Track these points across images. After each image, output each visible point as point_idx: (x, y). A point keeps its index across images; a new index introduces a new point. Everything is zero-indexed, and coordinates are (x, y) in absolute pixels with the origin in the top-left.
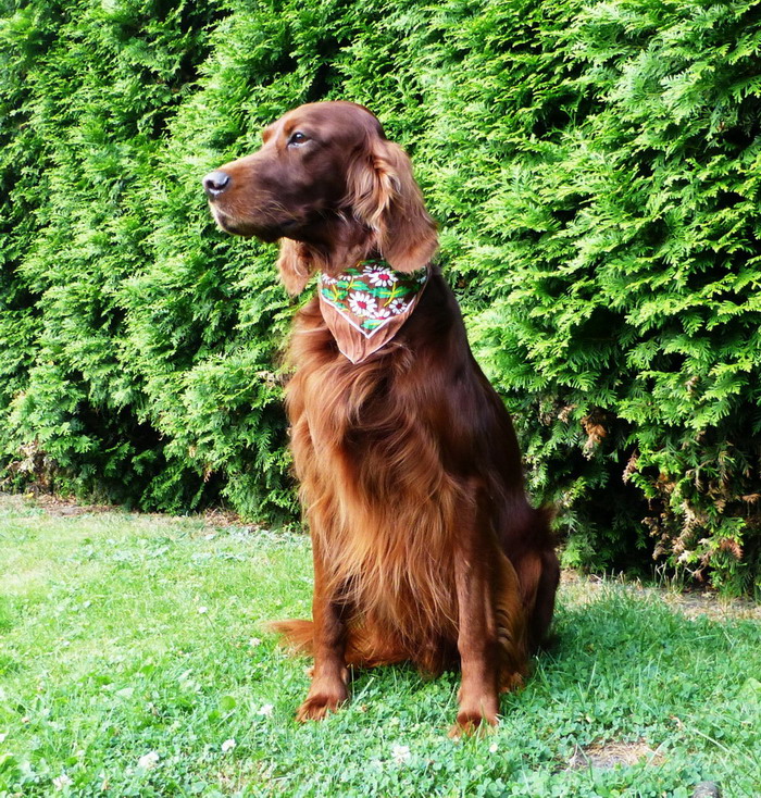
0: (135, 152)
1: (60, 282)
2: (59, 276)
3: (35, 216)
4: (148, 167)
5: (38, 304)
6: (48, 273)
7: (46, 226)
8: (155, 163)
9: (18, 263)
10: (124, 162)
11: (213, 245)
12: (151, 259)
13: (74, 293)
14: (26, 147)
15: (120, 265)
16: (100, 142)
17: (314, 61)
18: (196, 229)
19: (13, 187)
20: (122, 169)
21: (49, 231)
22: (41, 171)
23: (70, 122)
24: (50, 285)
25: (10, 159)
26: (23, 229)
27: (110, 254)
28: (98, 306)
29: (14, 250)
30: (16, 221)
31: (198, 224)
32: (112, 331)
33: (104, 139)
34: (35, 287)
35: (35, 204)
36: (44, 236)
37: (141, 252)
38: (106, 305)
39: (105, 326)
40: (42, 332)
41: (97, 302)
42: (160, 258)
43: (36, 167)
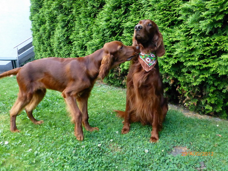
0: (91, 20)
1: (76, 41)
2: (76, 39)
3: (72, 29)
4: (93, 23)
5: (72, 44)
6: (74, 39)
7: (74, 31)
8: (94, 22)
9: (69, 37)
10: (88, 21)
11: (103, 38)
12: (92, 39)
13: (78, 43)
14: (71, 17)
15: (87, 39)
16: (84, 17)
17: (125, 7)
18: (101, 35)
19: (69, 24)
20: (88, 23)
21: (75, 32)
22: (74, 21)
23: (80, 13)
24: (74, 41)
25: (69, 18)
26: (70, 31)
27: (85, 37)
28: (82, 46)
29: (68, 34)
30: (69, 29)
31: (101, 34)
32: (84, 50)
33: (85, 17)
34: (72, 41)
35: (72, 27)
36: (74, 32)
37: (91, 37)
38: (84, 45)
39: (83, 49)
40: (72, 48)
41: (82, 45)
42: (94, 39)
43: (73, 20)
